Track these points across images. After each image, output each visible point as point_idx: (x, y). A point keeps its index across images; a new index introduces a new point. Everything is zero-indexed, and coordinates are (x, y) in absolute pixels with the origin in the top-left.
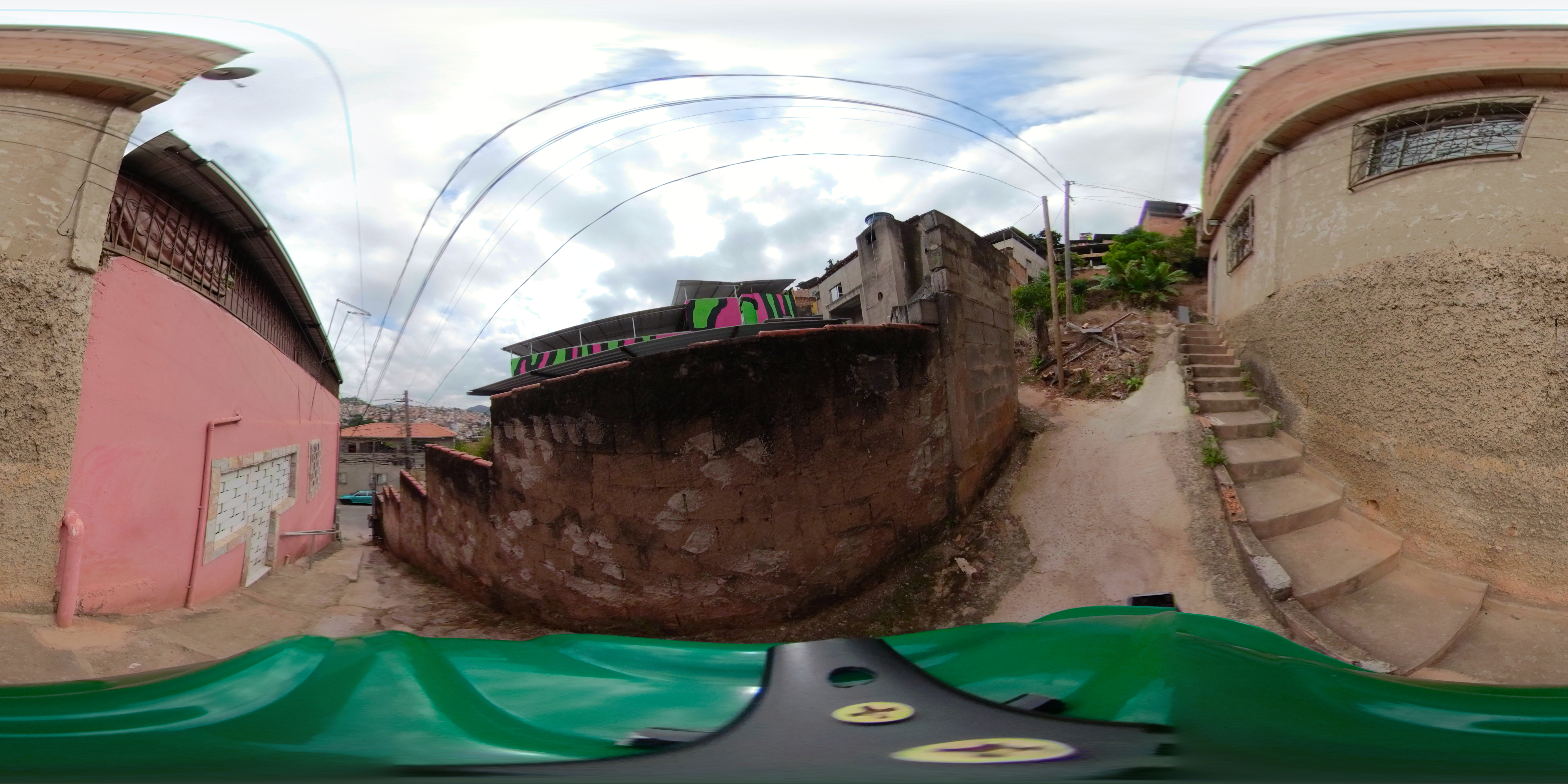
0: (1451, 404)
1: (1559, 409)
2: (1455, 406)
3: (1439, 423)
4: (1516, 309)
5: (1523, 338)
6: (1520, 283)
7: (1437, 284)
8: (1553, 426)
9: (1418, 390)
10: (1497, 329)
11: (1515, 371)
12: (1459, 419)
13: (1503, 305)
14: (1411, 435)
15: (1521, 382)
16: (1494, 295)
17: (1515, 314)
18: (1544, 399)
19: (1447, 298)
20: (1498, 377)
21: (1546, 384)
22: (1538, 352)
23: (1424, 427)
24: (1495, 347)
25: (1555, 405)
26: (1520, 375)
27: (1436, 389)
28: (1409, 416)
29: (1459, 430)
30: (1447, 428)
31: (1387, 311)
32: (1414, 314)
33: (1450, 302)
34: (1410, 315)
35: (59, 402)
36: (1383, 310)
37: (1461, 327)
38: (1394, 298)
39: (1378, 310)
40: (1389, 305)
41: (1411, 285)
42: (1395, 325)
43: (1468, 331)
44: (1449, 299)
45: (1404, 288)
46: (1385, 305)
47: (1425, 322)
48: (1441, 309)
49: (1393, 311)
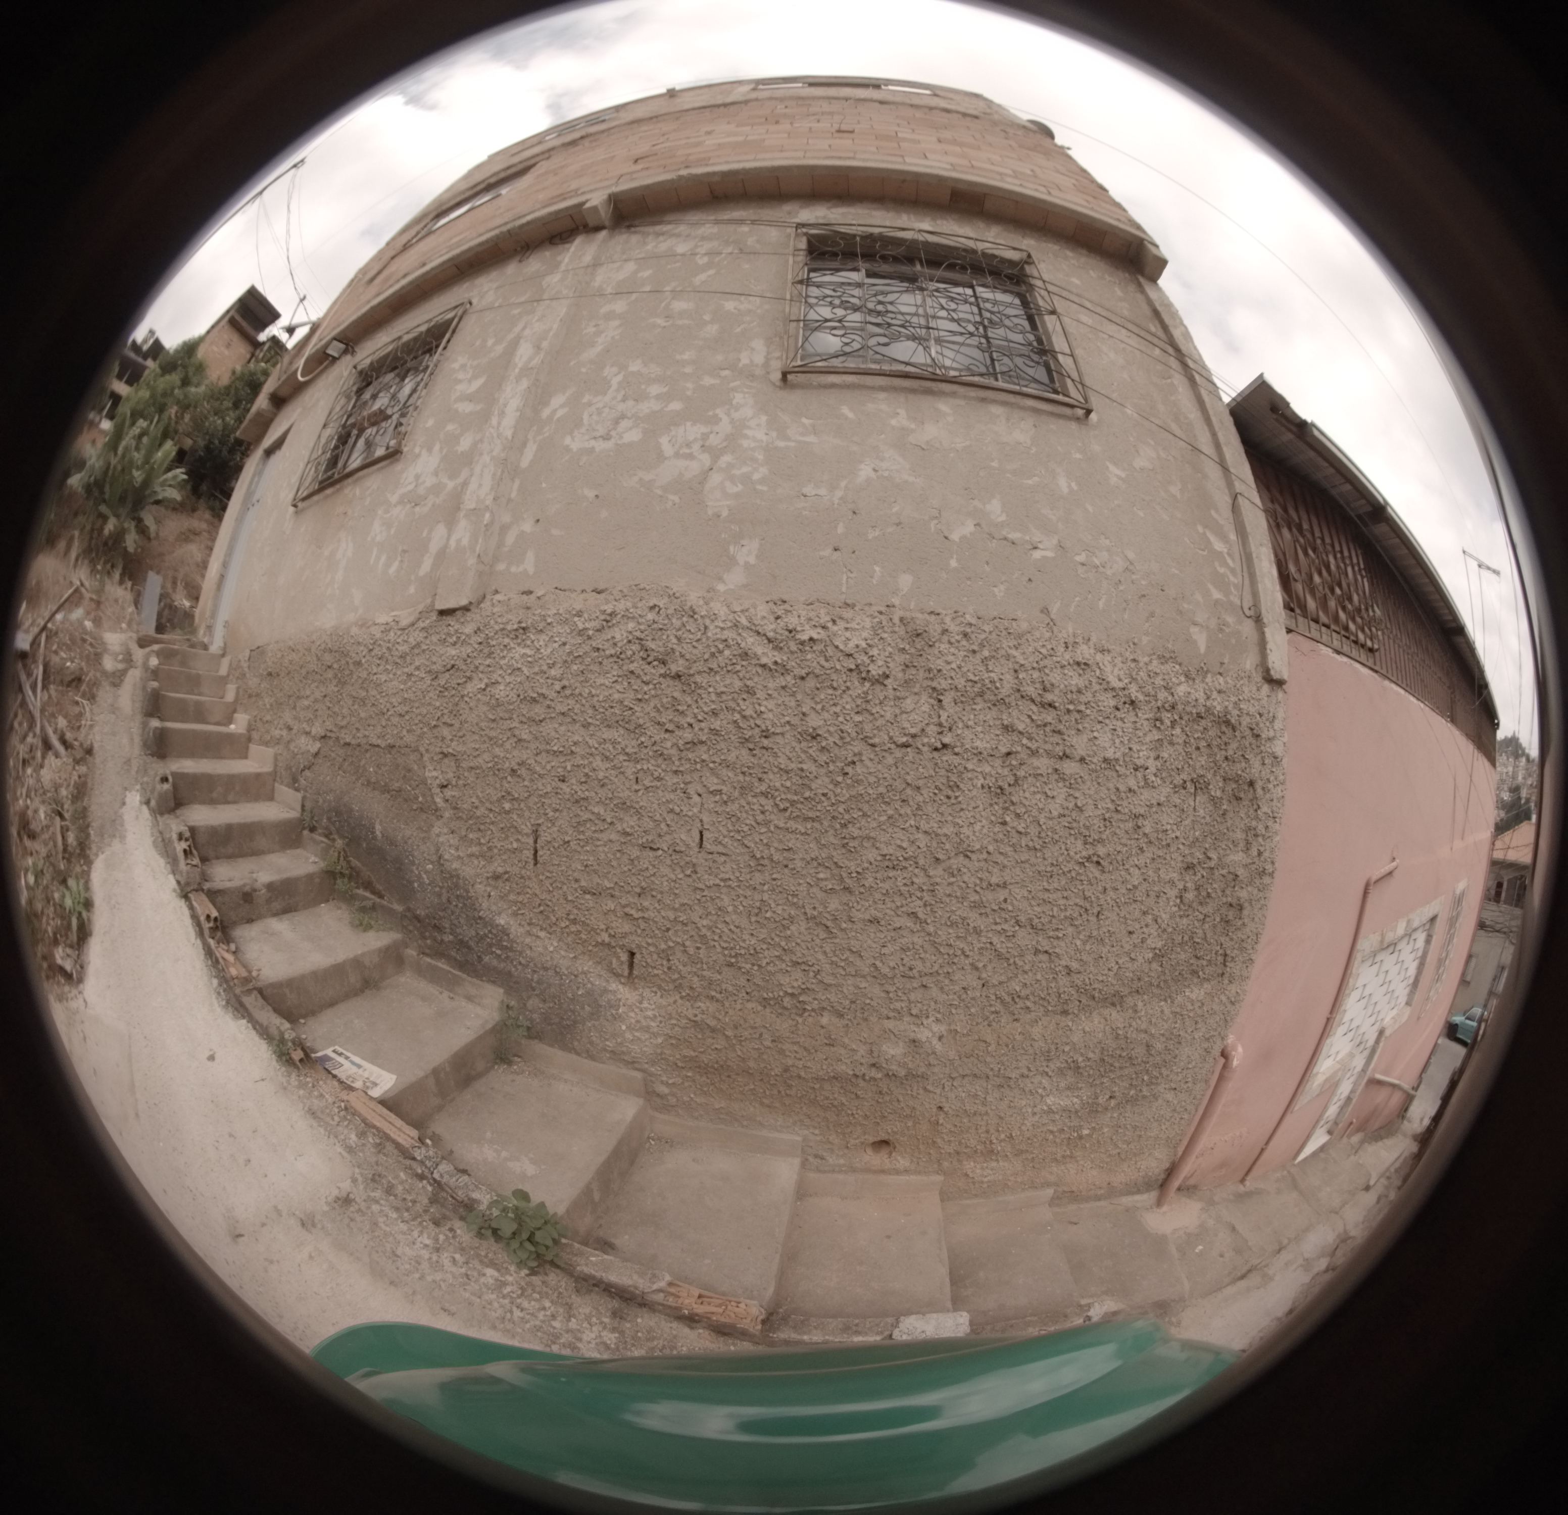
0: (1056, 943)
1: (1191, 917)
2: (1062, 944)
3: (1029, 978)
4: (1154, 770)
5: (1162, 819)
6: (1157, 722)
7: (1035, 708)
8: (1181, 944)
9: (993, 927)
10: (1131, 806)
11: (1150, 872)
12: (1064, 963)
13: (1138, 763)
14: (973, 1010)
15: (1155, 888)
16: (1126, 742)
17: (1153, 778)
18: (1177, 909)
19: (1052, 740)
20: (1128, 887)
21: (1181, 885)
22: (1177, 838)
23: (1001, 991)
24: (1126, 836)
25: (1186, 913)
26: (1155, 879)
27: (1031, 920)
28: (969, 977)
29: (1064, 982)
30: (1044, 983)
31: (919, 752)
32: (987, 769)
33: (1059, 750)
34: (979, 770)
35: (1255, 891)
36: (909, 749)
37: (1079, 804)
38: (940, 725)
39: (893, 746)
40: (926, 740)
41: (979, 700)
42: (940, 790)
43: (1089, 811)
44: (1057, 744)
45: (962, 702)
46: (914, 736)
47: (1012, 789)
48: (1043, 764)
49: (936, 754)
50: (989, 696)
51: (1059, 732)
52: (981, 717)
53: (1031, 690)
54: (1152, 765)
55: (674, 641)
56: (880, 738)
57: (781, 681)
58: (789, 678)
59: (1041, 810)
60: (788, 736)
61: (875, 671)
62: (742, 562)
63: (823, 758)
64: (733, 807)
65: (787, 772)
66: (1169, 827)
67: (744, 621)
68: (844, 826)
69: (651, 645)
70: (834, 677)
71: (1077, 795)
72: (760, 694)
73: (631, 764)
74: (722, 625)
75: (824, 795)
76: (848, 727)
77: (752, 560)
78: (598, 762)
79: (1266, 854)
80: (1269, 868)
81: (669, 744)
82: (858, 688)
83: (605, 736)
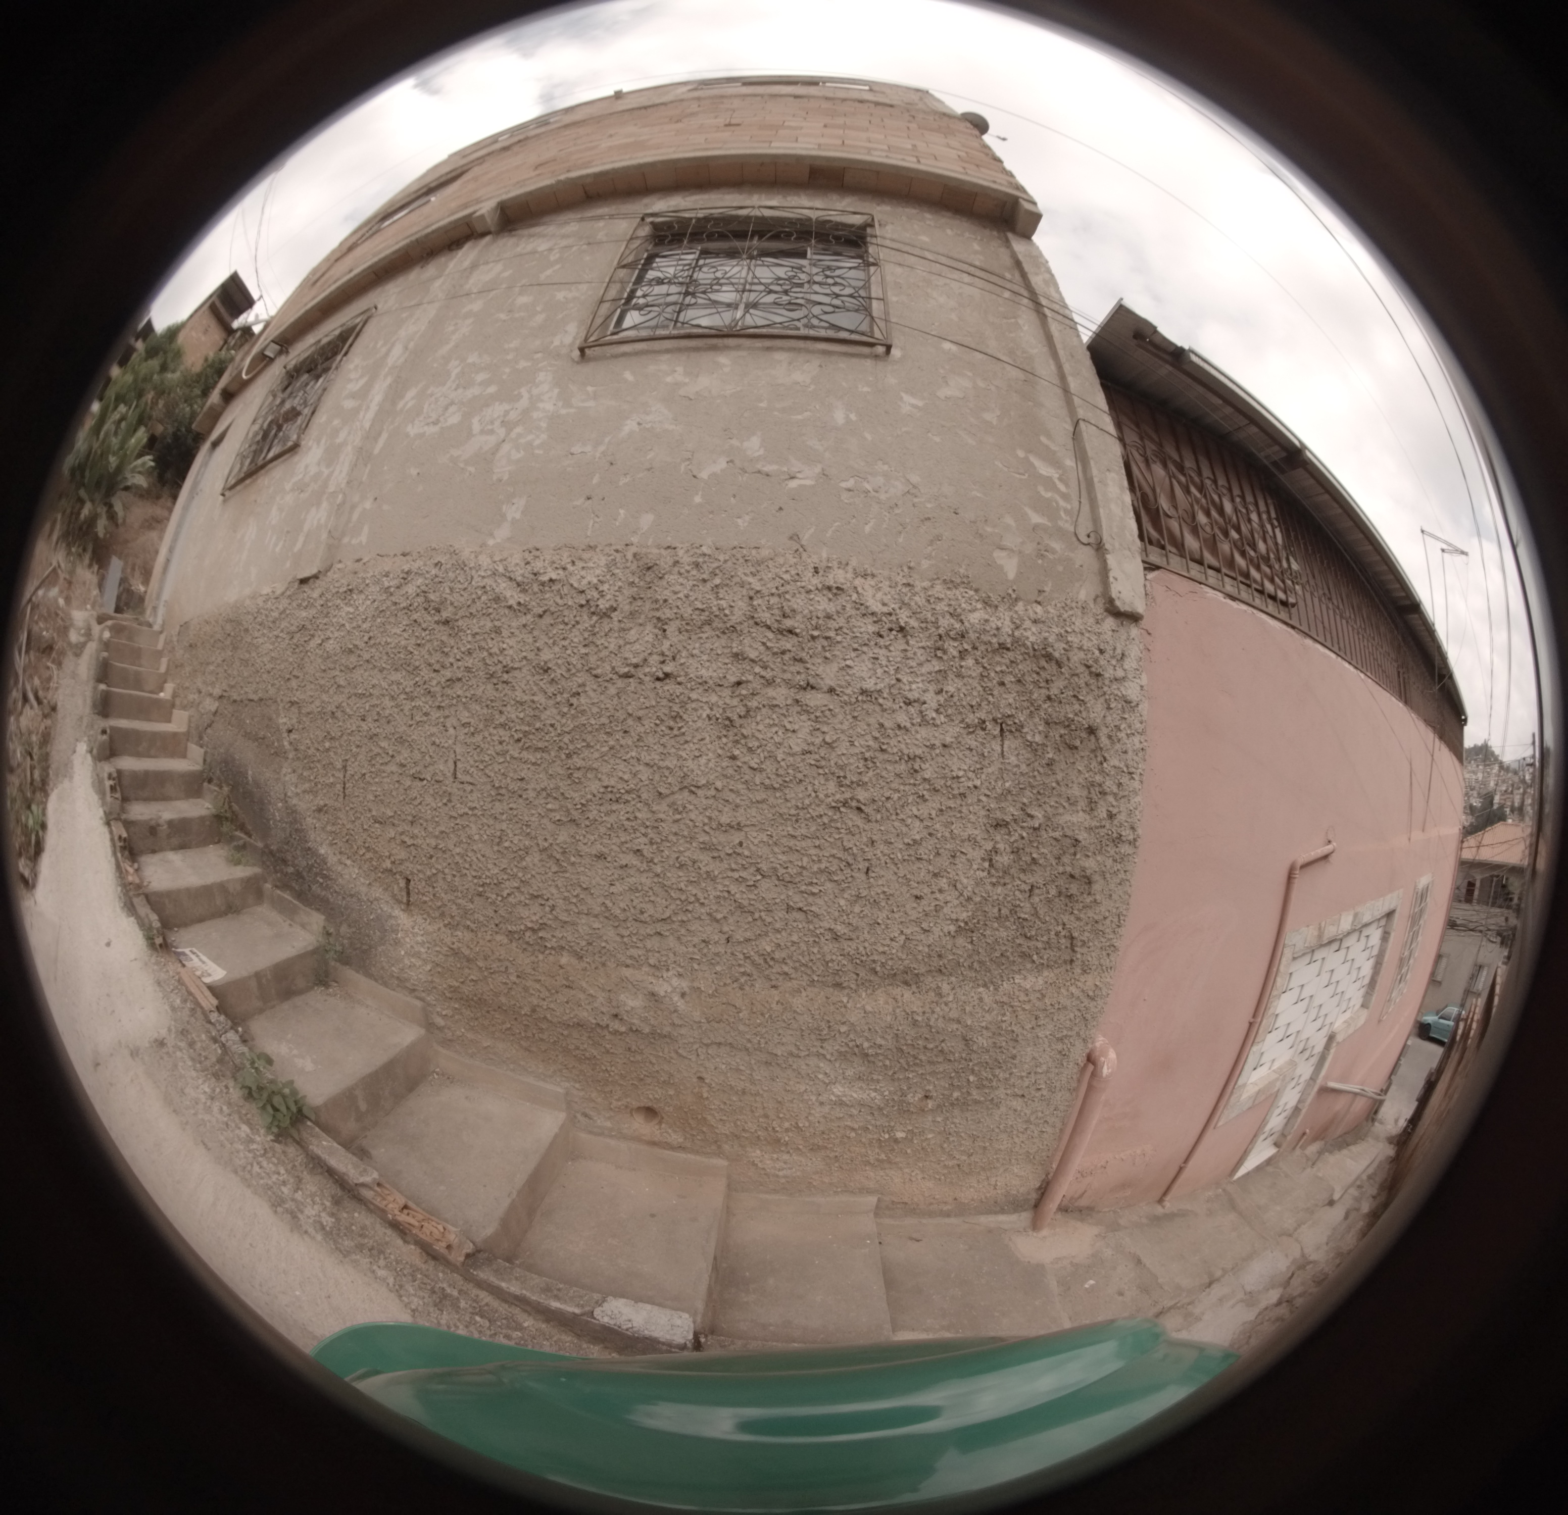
0: (811, 899)
1: (1009, 886)
2: (820, 902)
3: (782, 938)
4: (934, 705)
5: (950, 763)
6: (937, 651)
7: (770, 635)
8: (998, 918)
9: (730, 874)
10: (903, 746)
11: (938, 826)
12: (827, 926)
13: (911, 696)
14: (718, 968)
15: (948, 846)
16: (892, 672)
17: (934, 715)
18: (985, 874)
19: (792, 669)
20: (906, 841)
21: (989, 846)
22: (976, 787)
23: (749, 950)
24: (898, 780)
25: (1002, 881)
26: (947, 835)
27: (775, 869)
28: (709, 929)
29: (829, 947)
30: (803, 947)
31: (641, 682)
32: (714, 698)
33: (801, 679)
34: (704, 700)
35: (1109, 862)
36: (631, 680)
37: (828, 739)
38: (663, 654)
39: (615, 677)
40: (647, 670)
41: (706, 628)
42: (662, 721)
43: (843, 747)
44: (798, 673)
45: (687, 631)
46: (636, 666)
47: (741, 721)
48: (780, 694)
49: (658, 684)
50: (717, 623)
51: (801, 660)
52: (708, 646)
53: (765, 616)
54: (932, 700)
55: (448, 591)
56: (605, 669)
57: (523, 620)
58: (529, 617)
59: (779, 745)
60: (524, 670)
61: (603, 604)
62: (509, 519)
63: (551, 690)
64: (478, 738)
65: (522, 704)
66: (961, 773)
67: (501, 569)
68: (569, 756)
69: (432, 597)
70: (566, 613)
71: (825, 729)
72: (505, 633)
73: (408, 702)
74: (483, 574)
75: (552, 725)
76: (574, 660)
77: (518, 516)
78: (387, 702)
79: (1122, 817)
80: (1127, 834)
81: (434, 683)
82: (587, 621)
83: (393, 678)
